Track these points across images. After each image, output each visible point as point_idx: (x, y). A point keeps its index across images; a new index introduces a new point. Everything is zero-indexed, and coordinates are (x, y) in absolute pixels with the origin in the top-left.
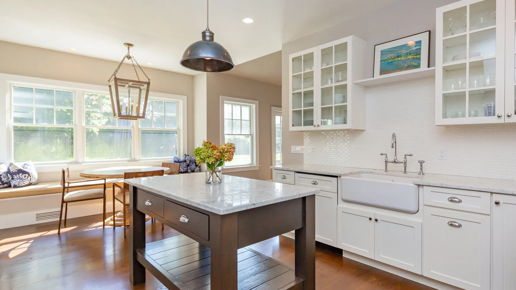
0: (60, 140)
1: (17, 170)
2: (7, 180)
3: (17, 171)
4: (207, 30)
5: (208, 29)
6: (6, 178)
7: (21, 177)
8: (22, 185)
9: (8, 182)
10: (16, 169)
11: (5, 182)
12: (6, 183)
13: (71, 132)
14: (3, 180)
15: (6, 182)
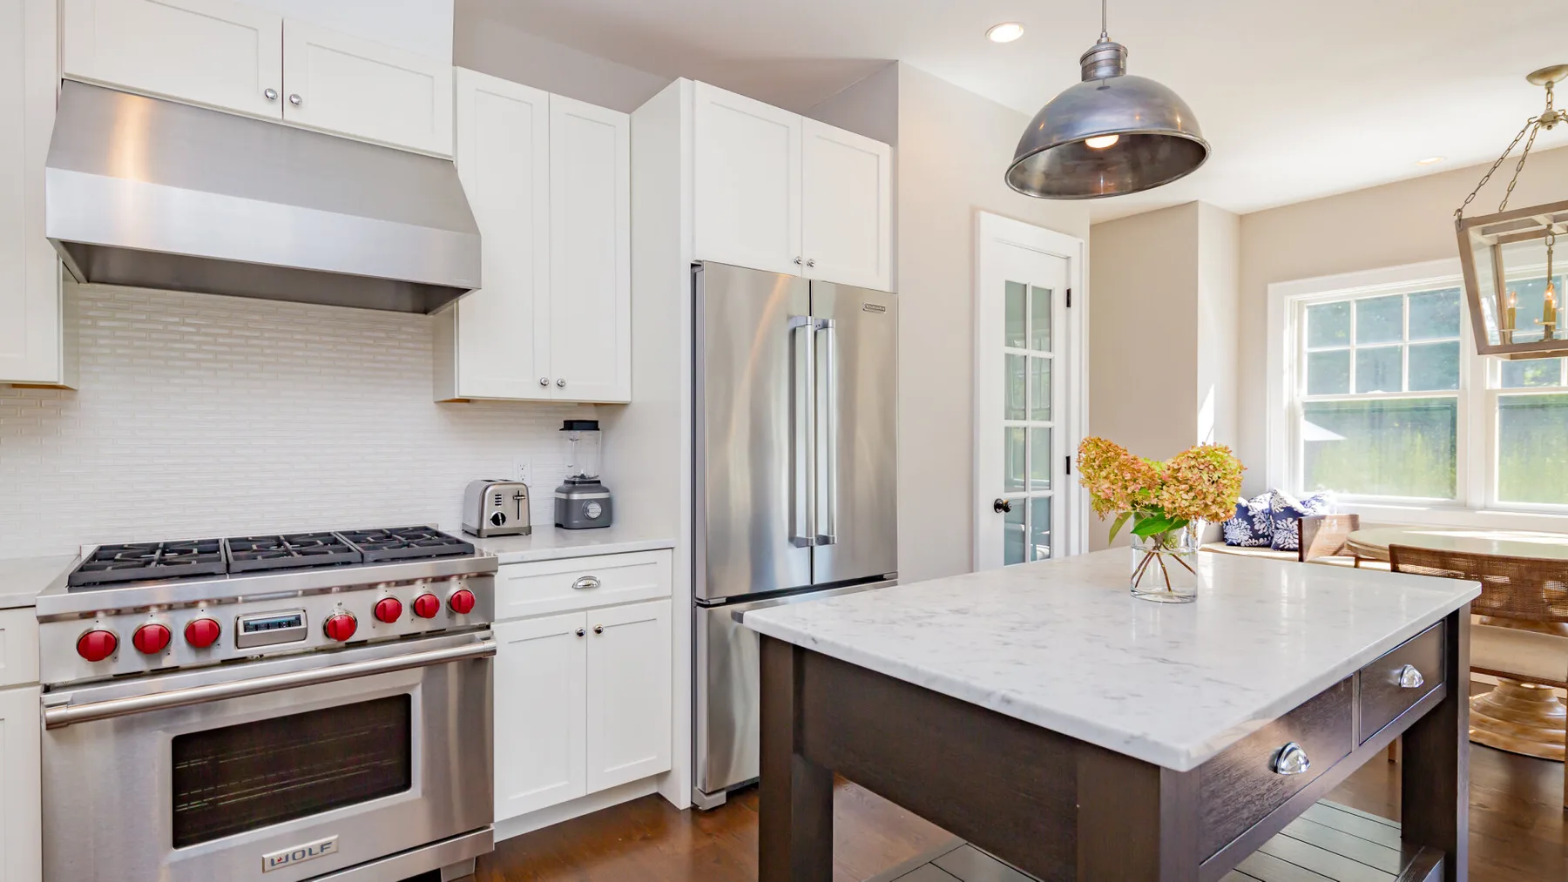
0: (1423, 435)
1: (1282, 508)
2: (1266, 529)
3: (1282, 510)
4: (1104, 44)
5: (1104, 40)
6: (1264, 525)
7: (1290, 526)
8: (1291, 547)
9: (1269, 535)
10: (1281, 505)
11: (1260, 532)
12: (1263, 536)
13: (1451, 408)
14: (1256, 527)
15: (1264, 533)
